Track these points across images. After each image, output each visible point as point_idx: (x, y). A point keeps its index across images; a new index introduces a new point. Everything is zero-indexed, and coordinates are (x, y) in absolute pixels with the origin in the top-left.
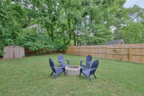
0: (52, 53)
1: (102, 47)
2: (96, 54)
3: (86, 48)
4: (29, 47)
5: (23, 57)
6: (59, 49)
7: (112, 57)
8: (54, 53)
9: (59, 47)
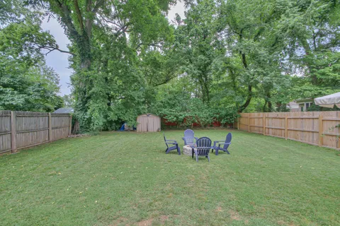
0: (205, 126)
1: (311, 116)
2: (298, 133)
3: (276, 118)
4: (165, 115)
5: (158, 131)
6: (221, 118)
7: (334, 143)
8: (211, 126)
9: (218, 116)
